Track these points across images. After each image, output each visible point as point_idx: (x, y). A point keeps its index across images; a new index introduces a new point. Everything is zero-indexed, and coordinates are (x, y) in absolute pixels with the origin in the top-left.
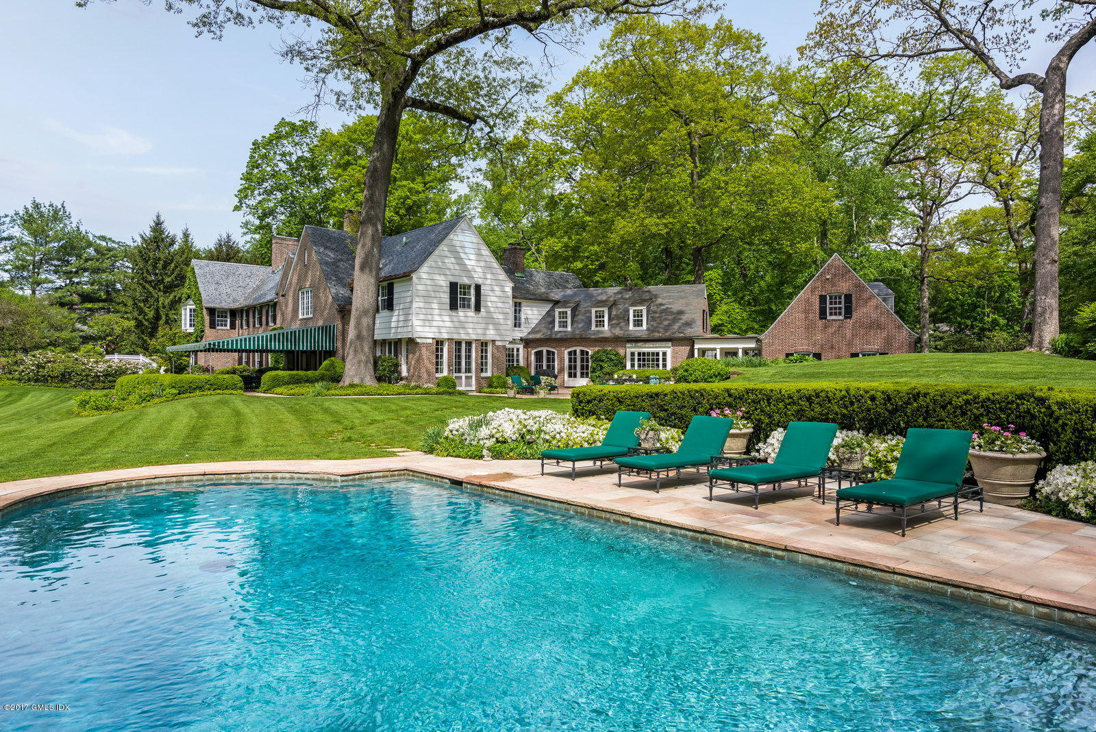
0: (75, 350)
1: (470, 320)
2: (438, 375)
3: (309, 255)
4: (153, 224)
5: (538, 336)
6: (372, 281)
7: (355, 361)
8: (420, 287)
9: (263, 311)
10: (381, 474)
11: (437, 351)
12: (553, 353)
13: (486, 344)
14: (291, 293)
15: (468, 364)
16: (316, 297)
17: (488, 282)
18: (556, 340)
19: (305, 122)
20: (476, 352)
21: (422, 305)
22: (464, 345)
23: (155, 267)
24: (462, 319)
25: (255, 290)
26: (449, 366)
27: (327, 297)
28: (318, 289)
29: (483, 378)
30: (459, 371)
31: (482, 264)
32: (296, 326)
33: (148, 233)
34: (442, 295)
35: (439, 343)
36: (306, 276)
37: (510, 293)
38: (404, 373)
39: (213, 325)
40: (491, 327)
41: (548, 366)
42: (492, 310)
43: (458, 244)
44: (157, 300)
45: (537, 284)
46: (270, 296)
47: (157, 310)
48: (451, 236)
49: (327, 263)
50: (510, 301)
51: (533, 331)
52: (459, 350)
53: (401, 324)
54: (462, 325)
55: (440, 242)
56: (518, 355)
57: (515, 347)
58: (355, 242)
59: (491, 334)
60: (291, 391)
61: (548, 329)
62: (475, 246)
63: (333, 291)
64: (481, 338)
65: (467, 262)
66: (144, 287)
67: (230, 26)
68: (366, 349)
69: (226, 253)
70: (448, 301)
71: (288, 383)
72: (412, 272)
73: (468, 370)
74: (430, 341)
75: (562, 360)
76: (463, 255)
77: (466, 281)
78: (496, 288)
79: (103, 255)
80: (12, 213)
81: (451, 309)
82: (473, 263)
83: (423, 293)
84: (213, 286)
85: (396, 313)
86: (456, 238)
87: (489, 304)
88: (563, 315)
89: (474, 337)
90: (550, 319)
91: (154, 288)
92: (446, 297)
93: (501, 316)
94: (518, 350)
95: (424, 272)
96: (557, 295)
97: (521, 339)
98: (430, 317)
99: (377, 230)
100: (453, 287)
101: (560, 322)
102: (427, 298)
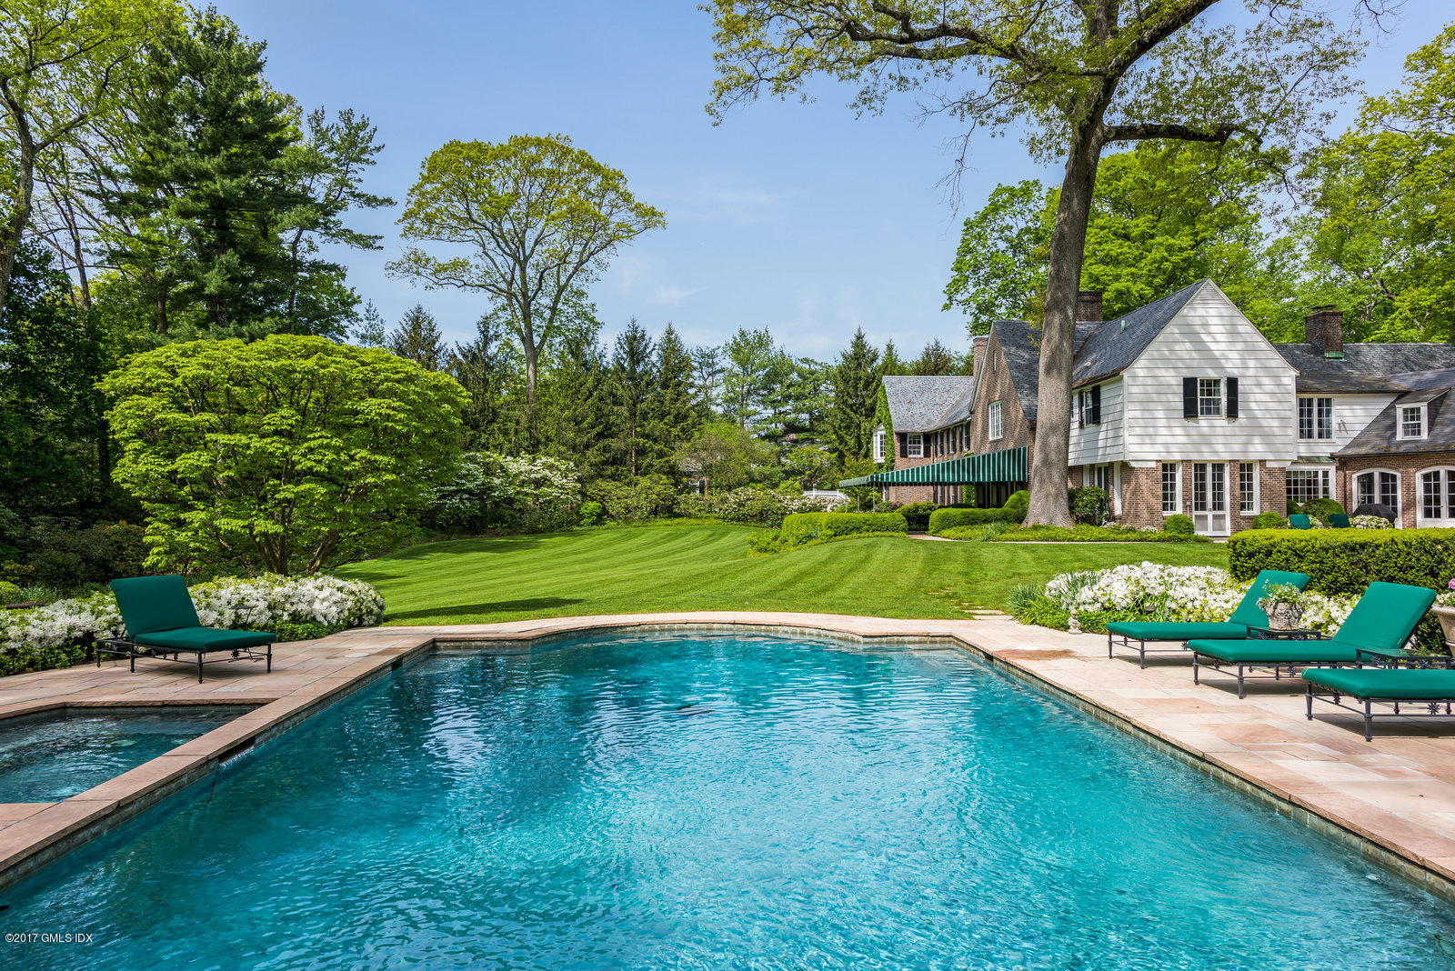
0: (775, 486)
1: (1219, 431)
2: (1166, 514)
3: (999, 359)
4: (854, 339)
5: (1363, 450)
6: (1062, 386)
7: (1041, 494)
8: (1134, 390)
9: (959, 431)
10: (917, 639)
11: (1165, 477)
12: (1394, 478)
13: (1250, 466)
14: (980, 409)
15: (1218, 497)
16: (1005, 412)
17: (1251, 372)
18: (1397, 455)
19: (1026, 183)
20: (1232, 478)
21: (1138, 414)
22: (1209, 469)
23: (856, 388)
24: (1206, 430)
25: (954, 407)
26: (1184, 501)
27: (1017, 411)
28: (1008, 402)
29: (1244, 518)
30: (1203, 507)
31: (1240, 346)
32: (986, 450)
33: (850, 350)
34: (1171, 398)
35: (1168, 468)
36: (995, 387)
37: (1293, 387)
38: (1118, 511)
39: (904, 454)
40: (1257, 440)
41: (1385, 500)
42: (1259, 414)
43: (1197, 320)
44: (859, 426)
45: (1368, 367)
46: (965, 414)
47: (858, 437)
48: (1185, 311)
49: (1018, 367)
50: (1294, 400)
51: (1355, 443)
52: (1203, 477)
53: (1110, 442)
54: (1206, 440)
55: (1166, 321)
56: (1326, 482)
57: (1320, 469)
58: (1038, 335)
59: (1257, 451)
60: (960, 535)
61: (1382, 438)
62: (1226, 321)
63: (1025, 402)
64: (1240, 457)
65: (1213, 346)
66: (844, 413)
67: (894, 95)
68: (1056, 479)
69: (935, 364)
70: (1181, 406)
71: (960, 524)
72: (1123, 368)
73: (1218, 506)
74: (1153, 465)
75: (1410, 488)
76: (1205, 338)
77: (1212, 374)
78: (1266, 381)
79: (806, 379)
80: (723, 345)
81: (1186, 417)
82: (1223, 346)
83: (1140, 397)
84: (906, 406)
85: (1104, 427)
86: (1192, 313)
87: (1253, 406)
88: (1412, 414)
89: (1227, 457)
90: (1389, 422)
91: (856, 412)
92: (1178, 401)
93: (1275, 423)
94: (1326, 474)
95: (1140, 367)
96: (1404, 381)
97: (1333, 457)
98: (1151, 431)
99: (1067, 316)
100: (1189, 384)
101: (1406, 426)
102: (1146, 403)
